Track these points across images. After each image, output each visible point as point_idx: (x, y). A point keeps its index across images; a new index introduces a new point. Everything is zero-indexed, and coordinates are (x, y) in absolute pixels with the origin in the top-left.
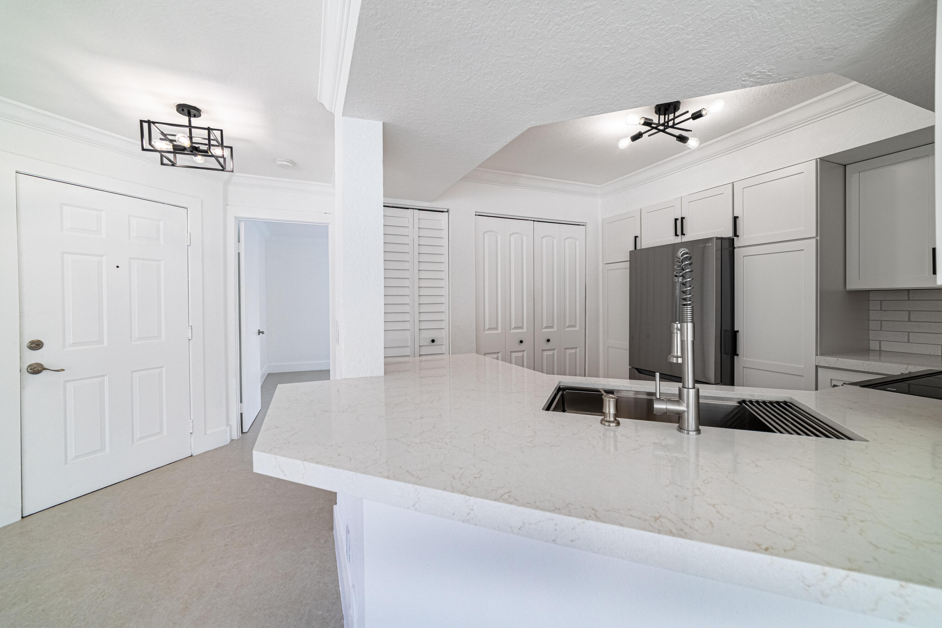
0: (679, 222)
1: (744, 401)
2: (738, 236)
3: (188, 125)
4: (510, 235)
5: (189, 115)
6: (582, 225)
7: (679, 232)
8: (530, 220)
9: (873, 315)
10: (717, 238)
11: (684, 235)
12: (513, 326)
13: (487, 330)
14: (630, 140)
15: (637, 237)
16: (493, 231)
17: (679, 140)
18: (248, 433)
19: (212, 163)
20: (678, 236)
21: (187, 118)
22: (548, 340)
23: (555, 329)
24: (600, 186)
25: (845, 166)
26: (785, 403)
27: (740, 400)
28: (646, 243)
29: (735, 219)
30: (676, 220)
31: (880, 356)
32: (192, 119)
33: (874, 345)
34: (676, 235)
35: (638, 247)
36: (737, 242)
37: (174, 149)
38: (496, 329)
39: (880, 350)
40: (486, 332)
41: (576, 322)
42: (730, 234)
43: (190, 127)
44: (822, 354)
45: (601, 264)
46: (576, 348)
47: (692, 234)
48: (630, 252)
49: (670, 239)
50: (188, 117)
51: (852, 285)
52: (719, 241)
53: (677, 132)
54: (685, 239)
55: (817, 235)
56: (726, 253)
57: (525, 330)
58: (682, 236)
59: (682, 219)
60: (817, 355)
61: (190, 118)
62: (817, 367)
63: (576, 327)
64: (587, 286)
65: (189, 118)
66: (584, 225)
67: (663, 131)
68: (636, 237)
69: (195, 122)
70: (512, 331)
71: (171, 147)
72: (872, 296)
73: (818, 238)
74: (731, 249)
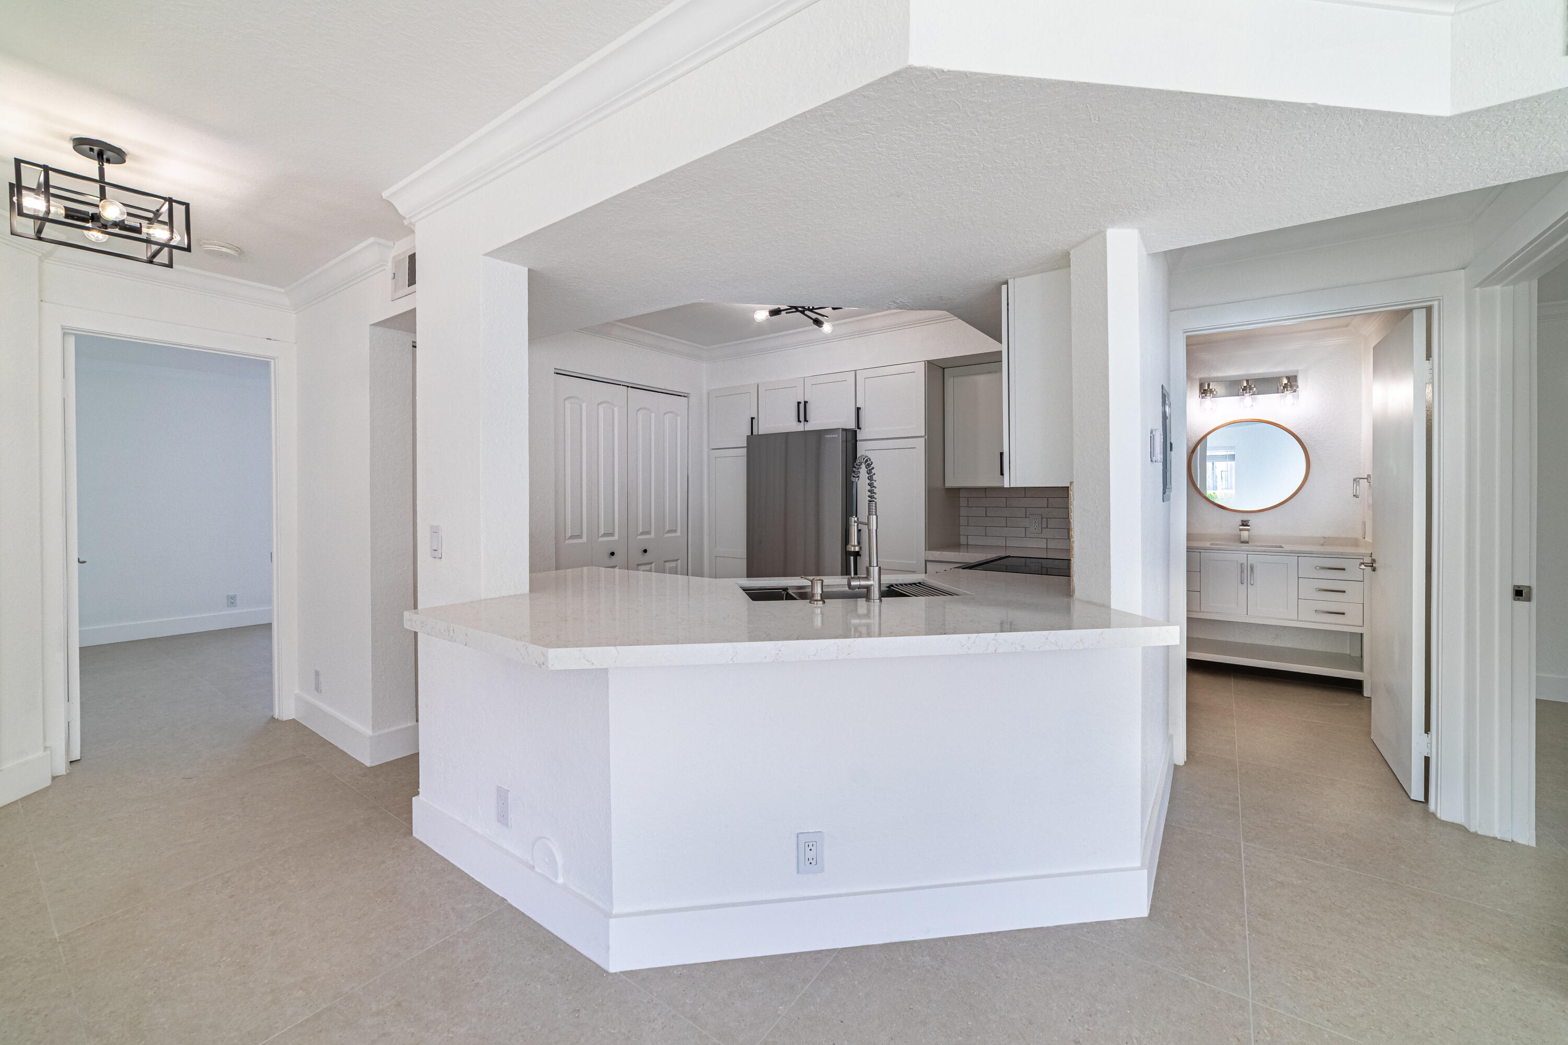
0: (802, 406)
1: (892, 585)
2: (860, 429)
3: (97, 178)
4: (599, 404)
5: (100, 156)
6: (684, 396)
7: (802, 418)
8: (623, 385)
9: (963, 511)
10: (844, 430)
11: (807, 421)
12: (602, 532)
13: (568, 539)
14: (768, 314)
15: (754, 418)
16: (574, 397)
17: (815, 323)
18: (81, 761)
19: (142, 251)
20: (800, 422)
21: (95, 164)
22: (645, 551)
23: (653, 535)
24: (706, 348)
25: (944, 369)
26: (920, 583)
27: (888, 585)
28: (764, 428)
29: (858, 409)
30: (799, 403)
31: (967, 548)
32: (106, 166)
33: (963, 540)
34: (799, 421)
35: (755, 433)
36: (860, 436)
37: (67, 216)
38: (580, 537)
39: (968, 545)
40: (567, 542)
41: (677, 527)
42: (852, 425)
43: (102, 180)
44: (929, 550)
45: (706, 450)
46: (677, 560)
47: (815, 424)
48: (747, 436)
49: (790, 425)
50: (97, 162)
51: (949, 484)
52: (845, 433)
53: (814, 316)
54: (809, 427)
55: (925, 435)
56: (850, 445)
57: (616, 537)
58: (805, 422)
59: (806, 403)
60: (926, 550)
61: (103, 165)
62: (926, 560)
63: (676, 532)
64: (690, 478)
65: (99, 164)
66: (686, 397)
67: (801, 312)
68: (752, 419)
69: (113, 172)
70: (601, 539)
71: (63, 212)
72: (962, 494)
73: (926, 437)
74: (854, 441)
